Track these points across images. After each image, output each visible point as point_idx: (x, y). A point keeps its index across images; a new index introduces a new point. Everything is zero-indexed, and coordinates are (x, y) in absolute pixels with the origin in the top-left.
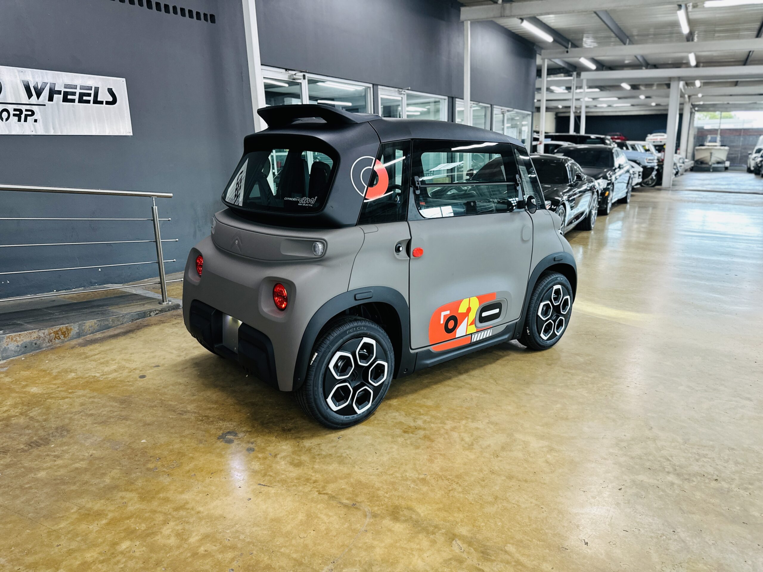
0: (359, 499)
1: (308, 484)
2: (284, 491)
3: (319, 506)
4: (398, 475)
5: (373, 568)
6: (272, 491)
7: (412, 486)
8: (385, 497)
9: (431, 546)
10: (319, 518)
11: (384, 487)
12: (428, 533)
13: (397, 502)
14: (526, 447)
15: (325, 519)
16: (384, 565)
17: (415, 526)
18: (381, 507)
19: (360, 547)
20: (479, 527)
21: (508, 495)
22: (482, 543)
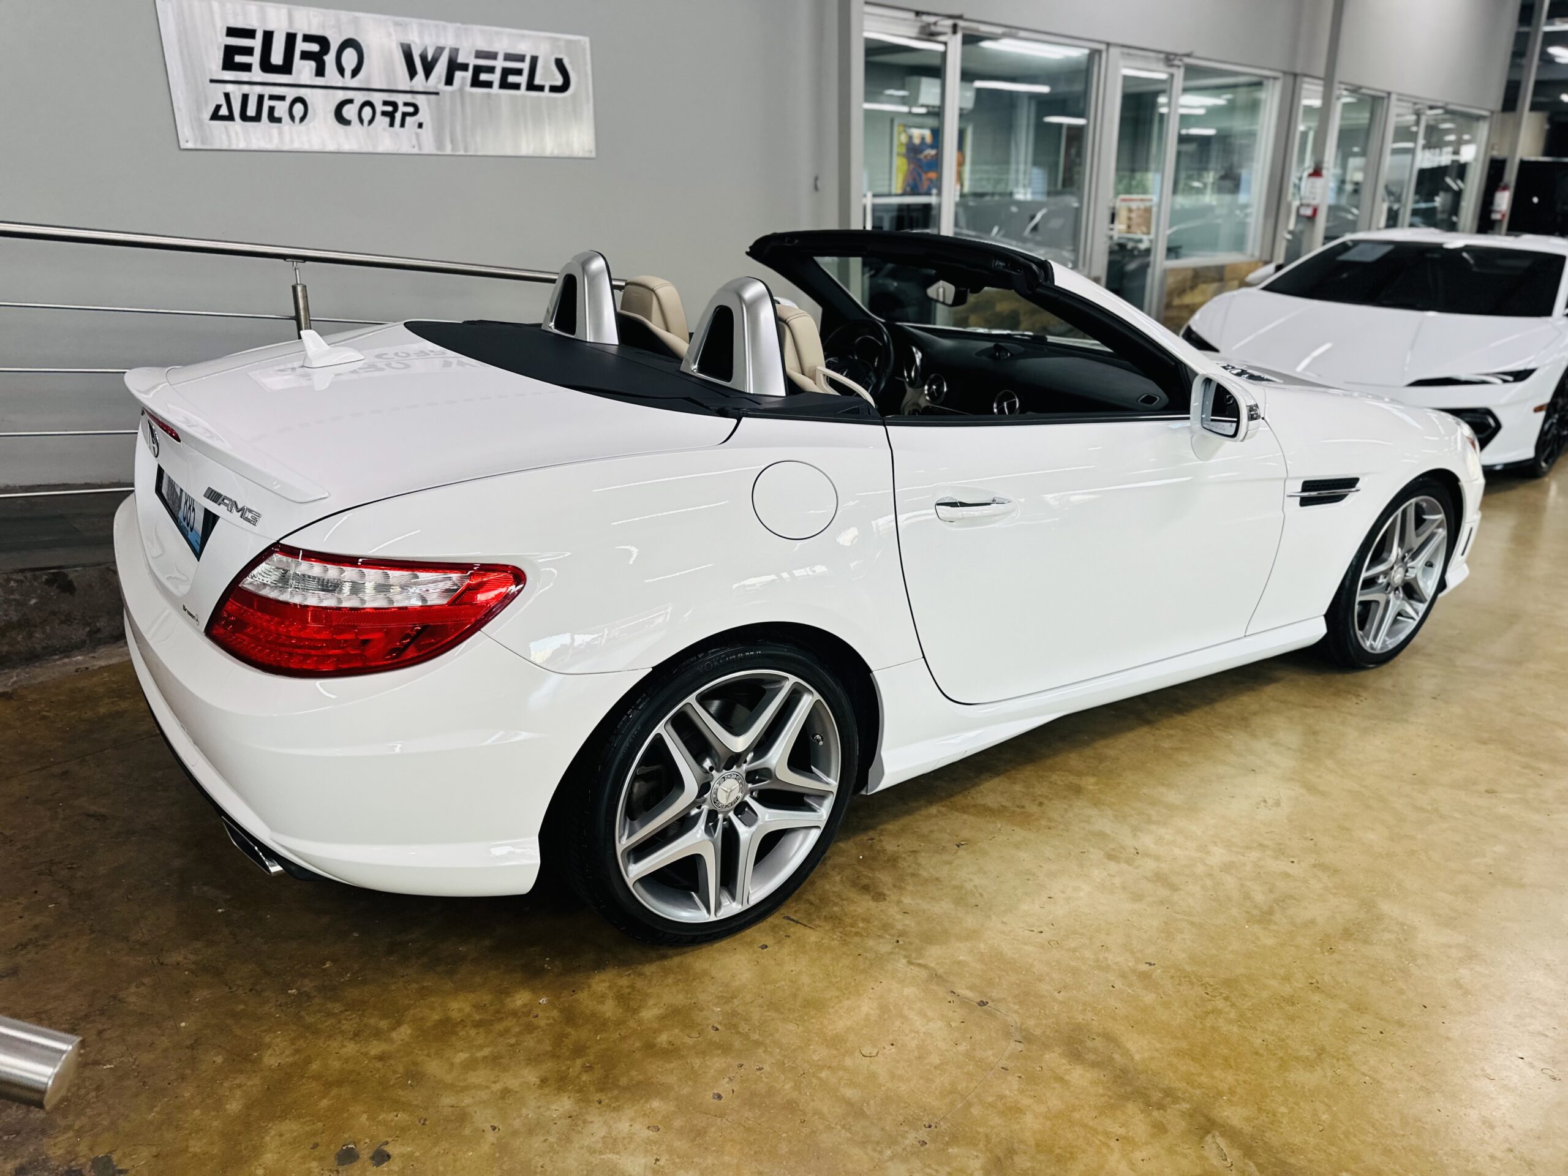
0: (995, 994)
1: (888, 937)
2: (836, 942)
3: (907, 991)
4: (1088, 954)
5: (1016, 1159)
6: (812, 937)
7: (1119, 984)
8: (1055, 1000)
9: (1153, 1136)
10: (905, 1018)
11: (1054, 976)
12: (1148, 1104)
13: (1082, 1016)
14: (1406, 940)
15: (918, 1022)
16: (1041, 1157)
17: (1120, 1080)
18: (1044, 1022)
19: (992, 1105)
20: (1274, 1115)
21: (1352, 1049)
22: (1278, 1156)
